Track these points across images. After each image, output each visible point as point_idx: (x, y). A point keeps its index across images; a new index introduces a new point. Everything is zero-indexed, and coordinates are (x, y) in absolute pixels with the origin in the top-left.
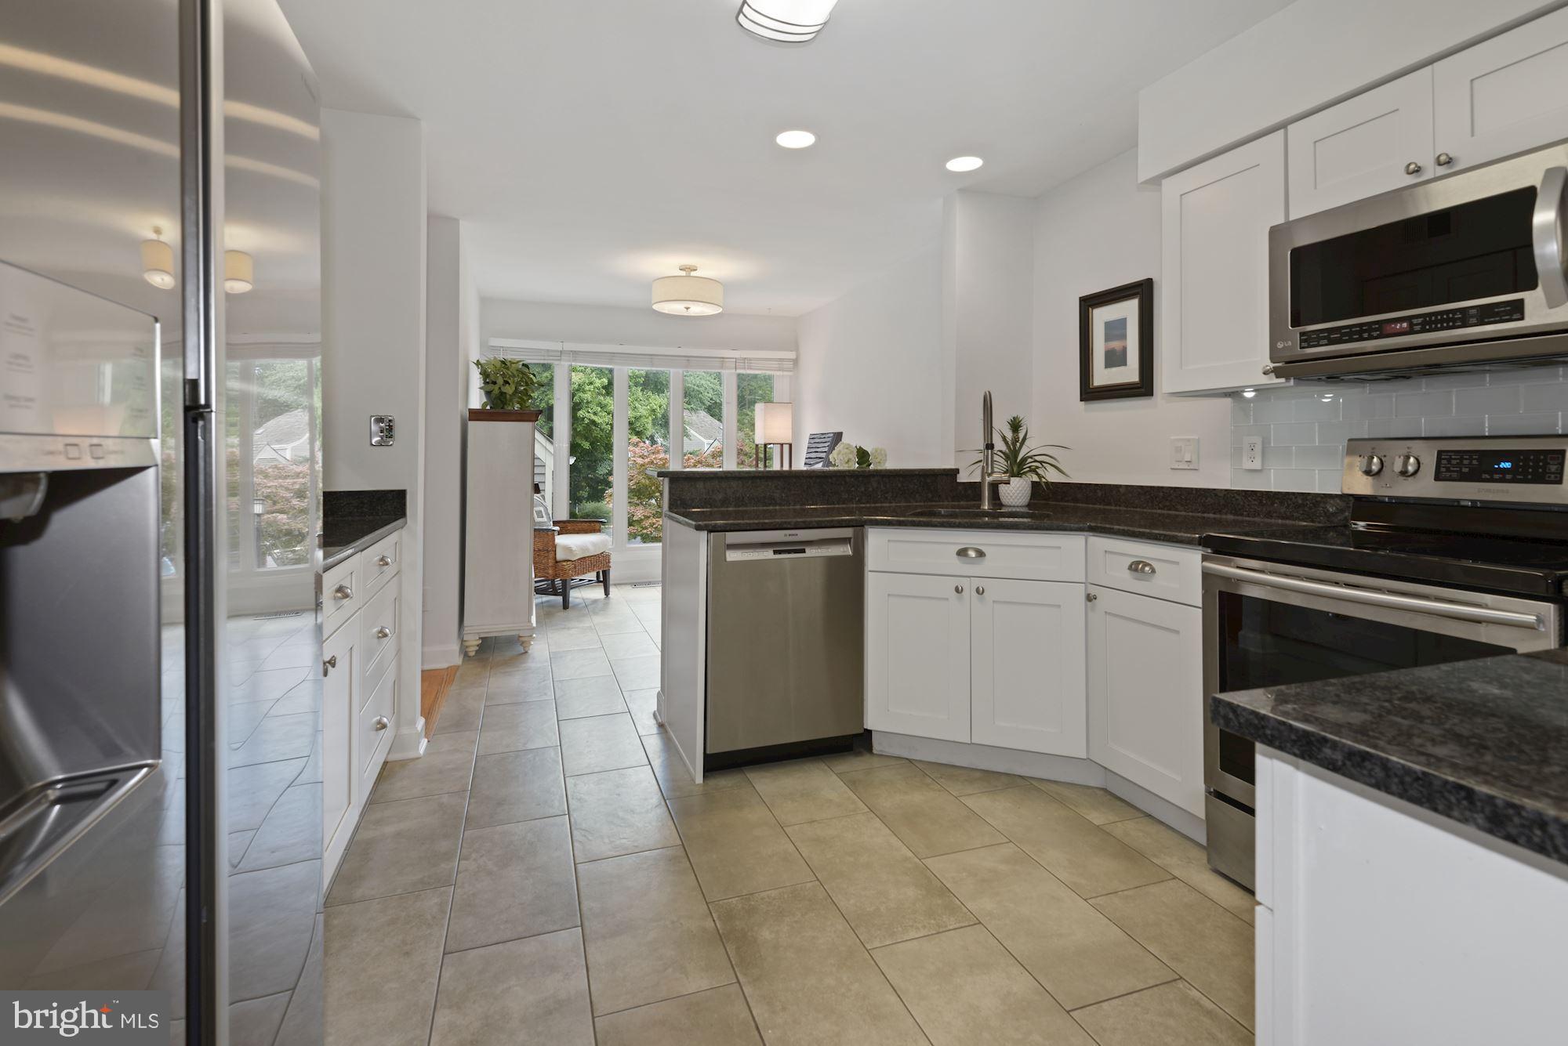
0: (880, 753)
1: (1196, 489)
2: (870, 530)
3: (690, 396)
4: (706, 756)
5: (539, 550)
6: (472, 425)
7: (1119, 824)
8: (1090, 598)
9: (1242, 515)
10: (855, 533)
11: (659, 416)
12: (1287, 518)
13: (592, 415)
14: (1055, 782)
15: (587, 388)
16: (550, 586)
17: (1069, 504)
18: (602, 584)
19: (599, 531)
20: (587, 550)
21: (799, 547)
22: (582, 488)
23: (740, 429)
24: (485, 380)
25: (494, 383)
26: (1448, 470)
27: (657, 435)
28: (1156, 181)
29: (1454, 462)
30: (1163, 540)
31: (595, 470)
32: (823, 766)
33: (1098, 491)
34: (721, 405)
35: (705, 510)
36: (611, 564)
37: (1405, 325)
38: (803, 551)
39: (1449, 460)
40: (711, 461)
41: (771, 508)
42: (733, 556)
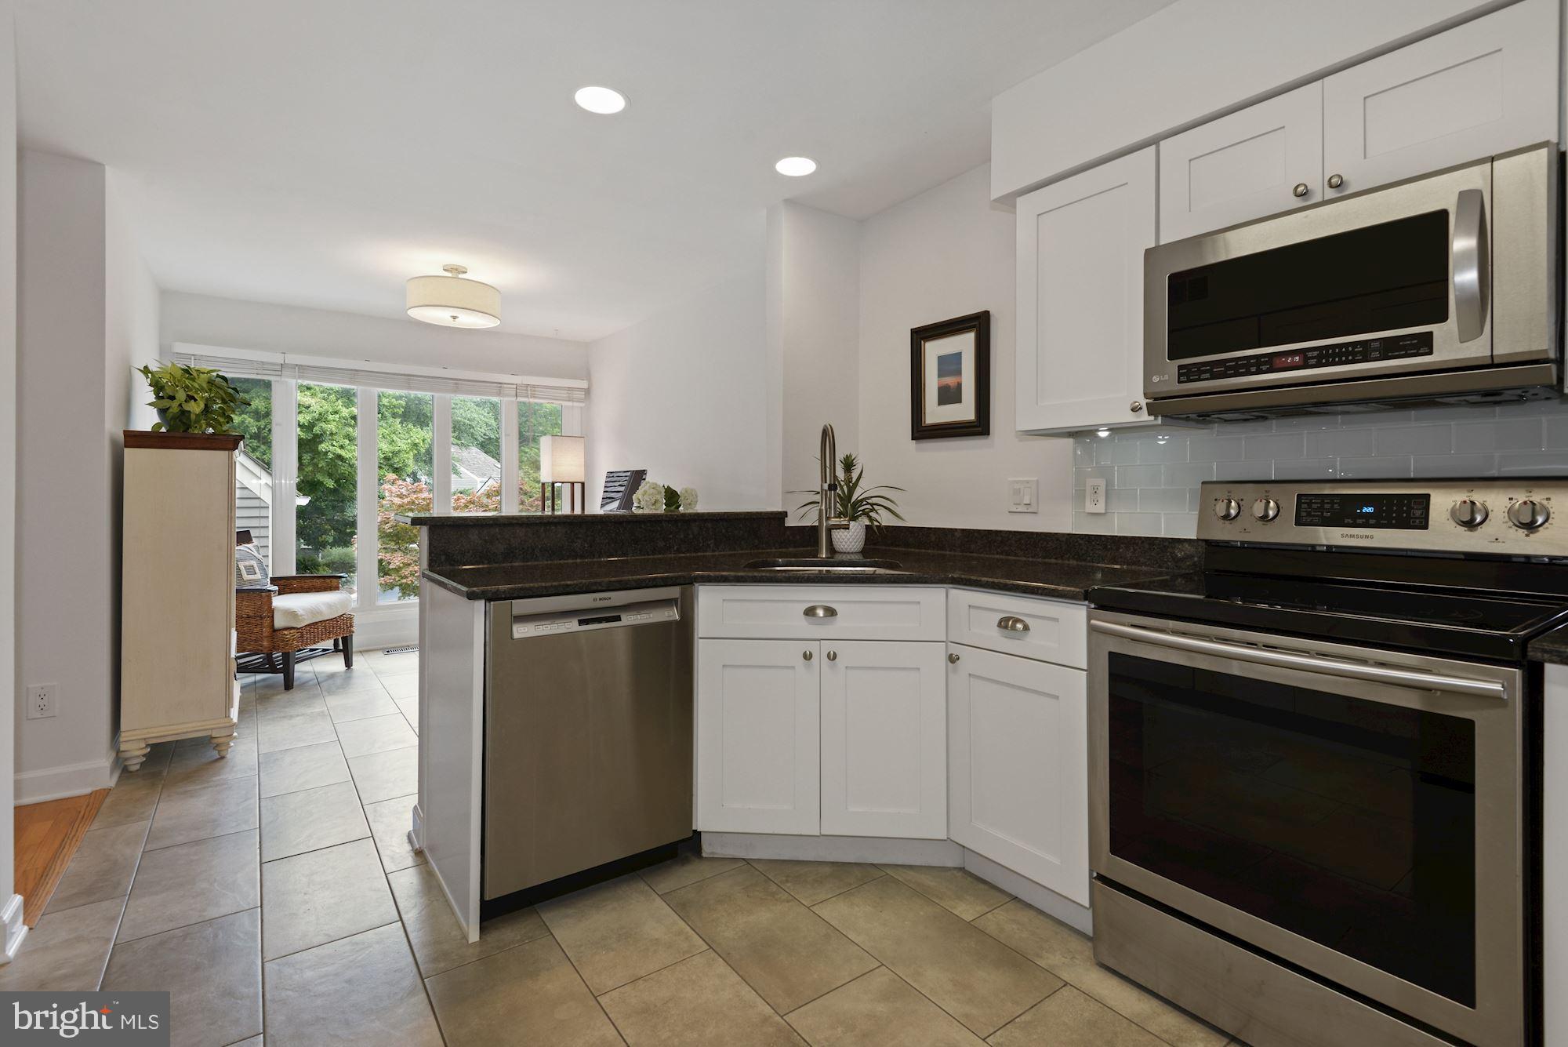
0: (711, 856)
1: (1037, 533)
2: (700, 587)
3: (461, 431)
4: (484, 905)
5: (249, 617)
6: (130, 454)
7: (989, 916)
8: (953, 659)
9: (1085, 560)
10: (683, 594)
11: (423, 451)
12: (1134, 563)
13: (338, 449)
14: (911, 867)
15: (331, 417)
16: (266, 661)
17: (900, 549)
18: (342, 653)
19: (337, 588)
20: (320, 613)
21: (611, 615)
22: (326, 532)
23: (520, 468)
24: (157, 394)
25: (172, 398)
26: (1309, 514)
27: (420, 473)
28: (1009, 201)
29: (1314, 506)
30: (1041, 595)
31: (343, 511)
32: (643, 886)
33: (931, 535)
34: (497, 440)
35: (480, 566)
36: (354, 629)
37: (1297, 358)
38: (618, 619)
39: (1310, 504)
40: (485, 500)
41: (570, 561)
42: (521, 631)
